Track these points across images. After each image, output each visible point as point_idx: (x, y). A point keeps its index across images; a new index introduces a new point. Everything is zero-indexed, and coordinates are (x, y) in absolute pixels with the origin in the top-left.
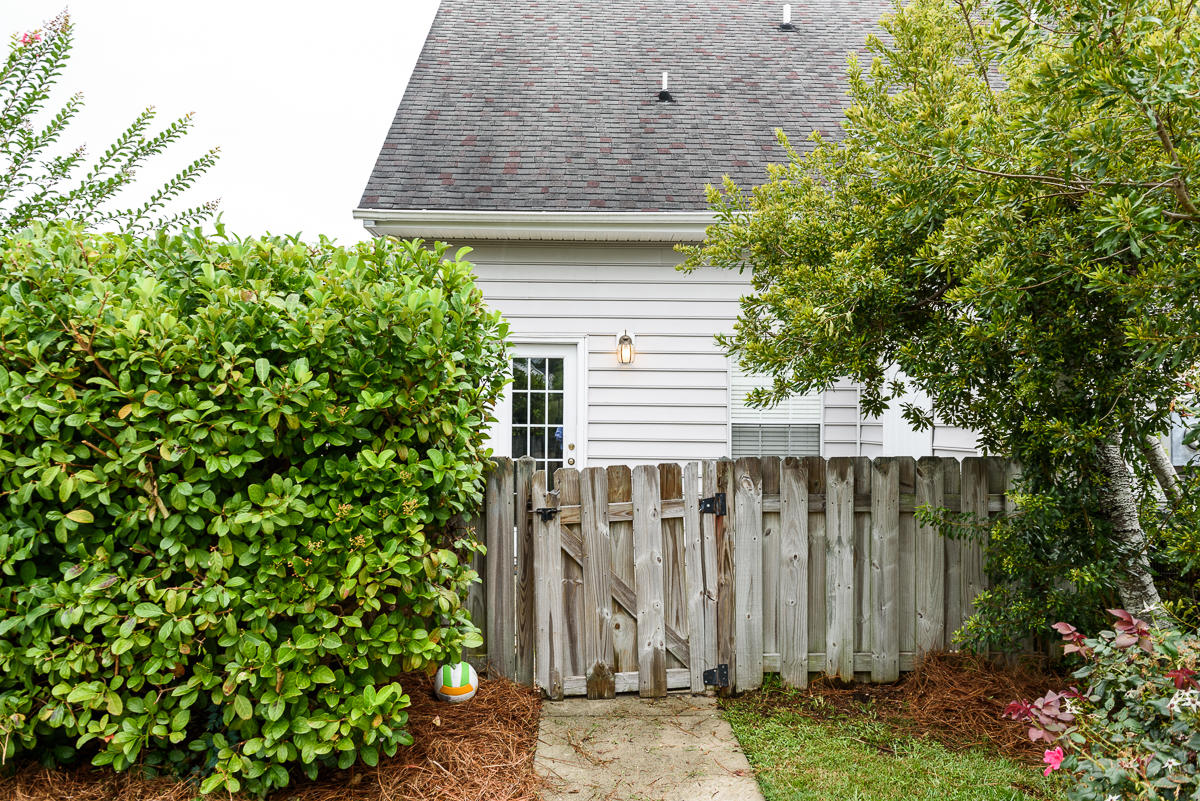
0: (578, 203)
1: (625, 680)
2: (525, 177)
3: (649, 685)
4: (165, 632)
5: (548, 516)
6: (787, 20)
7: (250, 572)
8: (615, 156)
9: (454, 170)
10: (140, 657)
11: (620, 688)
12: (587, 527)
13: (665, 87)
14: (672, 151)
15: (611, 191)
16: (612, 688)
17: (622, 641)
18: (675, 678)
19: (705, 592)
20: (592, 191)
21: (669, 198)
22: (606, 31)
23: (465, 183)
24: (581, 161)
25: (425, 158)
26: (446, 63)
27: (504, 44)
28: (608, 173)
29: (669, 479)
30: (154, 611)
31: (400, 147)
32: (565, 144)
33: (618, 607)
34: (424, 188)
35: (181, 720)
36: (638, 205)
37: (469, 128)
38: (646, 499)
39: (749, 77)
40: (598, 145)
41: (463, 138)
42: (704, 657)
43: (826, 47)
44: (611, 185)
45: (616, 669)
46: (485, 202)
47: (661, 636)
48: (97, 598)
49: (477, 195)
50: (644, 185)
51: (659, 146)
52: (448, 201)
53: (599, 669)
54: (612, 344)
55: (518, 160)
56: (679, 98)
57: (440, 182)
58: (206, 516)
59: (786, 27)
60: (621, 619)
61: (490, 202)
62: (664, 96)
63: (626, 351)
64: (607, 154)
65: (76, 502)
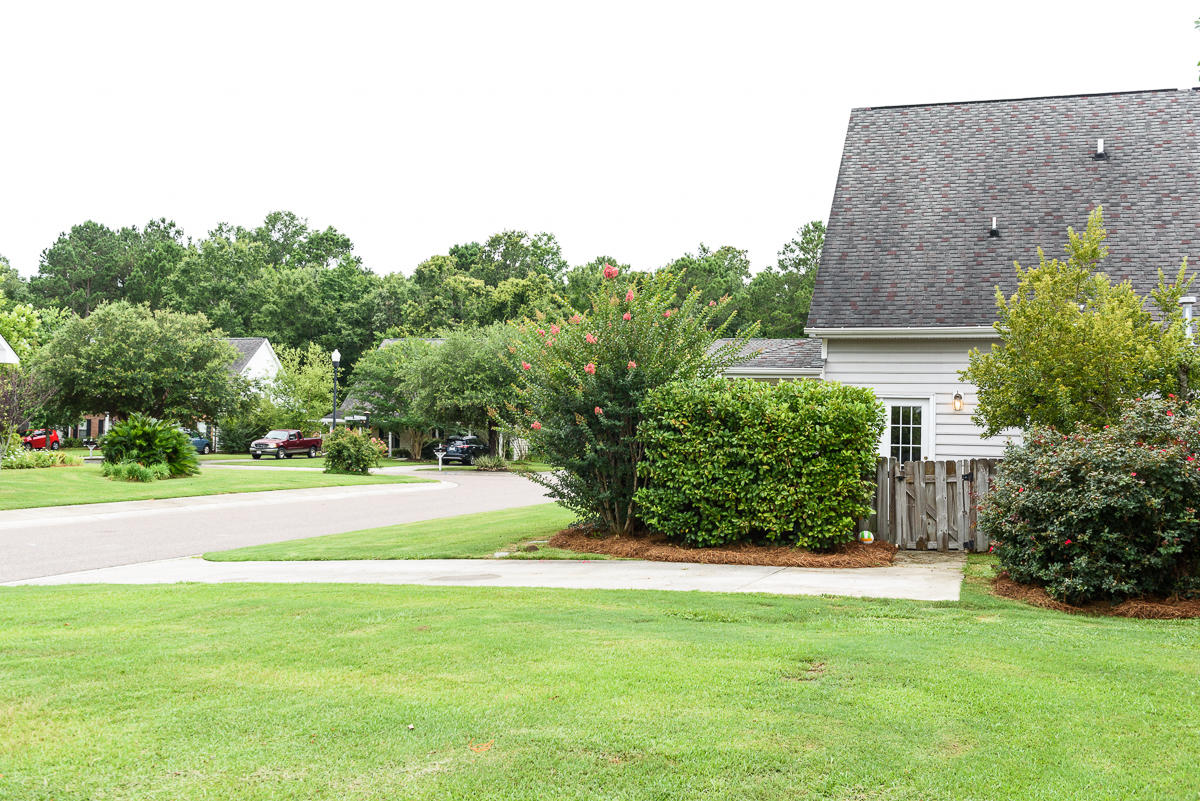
0: (929, 320)
1: (932, 545)
2: (900, 303)
3: (941, 546)
4: (789, 499)
5: (901, 479)
6: (1100, 150)
7: (811, 484)
8: (955, 285)
9: (858, 299)
10: (782, 505)
11: (930, 547)
12: (916, 484)
13: (994, 227)
14: (992, 279)
15: (949, 311)
16: (926, 546)
17: (931, 530)
18: (952, 545)
19: (964, 511)
20: (938, 311)
21: (983, 315)
22: (961, 169)
23: (864, 308)
24: (934, 289)
25: (840, 291)
26: (850, 210)
27: (889, 188)
28: (950, 298)
29: (950, 467)
30: (786, 493)
31: (825, 282)
32: (925, 276)
33: (929, 516)
34: (842, 312)
35: (791, 525)
36: (965, 320)
37: (866, 265)
38: (941, 475)
39: (1058, 210)
40: (945, 276)
41: (862, 274)
42: (964, 536)
43: (1124, 175)
44: (950, 307)
45: (928, 539)
46: (876, 321)
47: (946, 528)
48: (771, 489)
49: (871, 316)
50: (970, 307)
51: (984, 275)
52: (856, 321)
53: (921, 539)
54: (950, 399)
55: (895, 290)
56: (1004, 233)
57: (850, 308)
58: (801, 468)
59: (1099, 157)
60: (930, 521)
61: (879, 321)
62: (994, 233)
63: (958, 404)
64: (950, 283)
65: (768, 464)
